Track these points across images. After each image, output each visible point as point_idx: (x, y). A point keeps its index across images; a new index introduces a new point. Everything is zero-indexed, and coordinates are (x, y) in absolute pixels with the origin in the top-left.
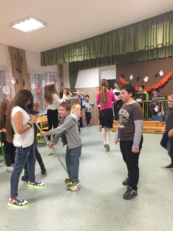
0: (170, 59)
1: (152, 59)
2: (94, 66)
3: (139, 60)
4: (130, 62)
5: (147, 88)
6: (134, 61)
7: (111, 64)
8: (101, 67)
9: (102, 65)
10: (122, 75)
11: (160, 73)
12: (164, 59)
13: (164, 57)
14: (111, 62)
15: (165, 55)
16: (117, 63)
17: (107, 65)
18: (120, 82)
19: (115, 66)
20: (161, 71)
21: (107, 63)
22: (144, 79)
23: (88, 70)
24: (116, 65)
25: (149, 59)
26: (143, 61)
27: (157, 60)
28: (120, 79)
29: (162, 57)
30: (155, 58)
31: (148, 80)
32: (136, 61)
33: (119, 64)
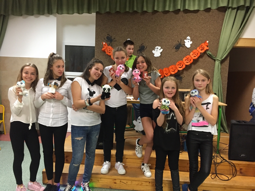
0: (207, 14)
1: (171, 11)
2: (46, 11)
3: (145, 9)
4: (127, 10)
6: (135, 9)
7: (85, 10)
8: (62, 14)
9: (65, 11)
10: (107, 37)
11: (185, 40)
12: (195, 14)
13: (196, 8)
14: (86, 7)
15: (199, 5)
16: (100, 9)
17: (75, 10)
19: (94, 15)
20: (189, 38)
23: (31, 18)
24: (97, 13)
25: (167, 9)
26: (155, 12)
27: (181, 14)
28: (104, 46)
29: (192, 9)
30: (179, 8)
31: (161, 53)
32: (140, 11)
33: (103, 12)
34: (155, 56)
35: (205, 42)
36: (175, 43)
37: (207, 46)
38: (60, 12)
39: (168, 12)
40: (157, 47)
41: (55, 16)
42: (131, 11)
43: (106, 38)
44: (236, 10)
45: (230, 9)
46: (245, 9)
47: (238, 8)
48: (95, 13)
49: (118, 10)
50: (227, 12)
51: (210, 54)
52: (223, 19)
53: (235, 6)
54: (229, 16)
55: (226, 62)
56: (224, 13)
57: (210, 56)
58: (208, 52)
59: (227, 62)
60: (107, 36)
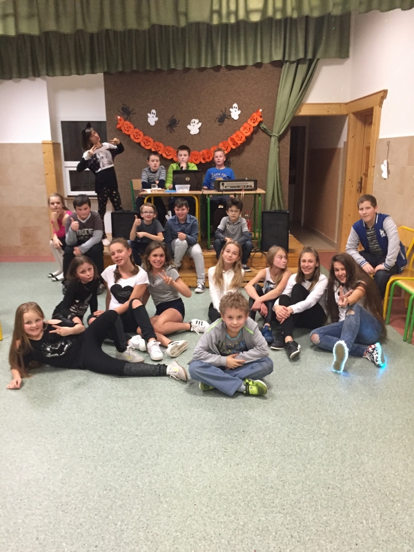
0: (257, 70)
1: (209, 67)
2: (31, 73)
3: (173, 66)
4: (148, 68)
5: (197, 152)
6: (159, 67)
7: (88, 69)
8: (54, 75)
9: (58, 71)
10: (123, 109)
11: (231, 110)
12: (242, 71)
13: (242, 63)
14: (88, 65)
15: (246, 59)
16: (108, 67)
17: (73, 71)
18: (120, 130)
19: (100, 76)
20: (235, 105)
21: (73, 63)
22: (189, 127)
23: (9, 83)
24: (105, 74)
25: (203, 66)
26: (186, 70)
27: (223, 71)
28: (119, 122)
29: (236, 64)
30: (219, 64)
31: (199, 129)
32: (165, 69)
33: (113, 71)
34: (192, 133)
35: (258, 111)
36: (218, 114)
37: (261, 117)
38: (50, 73)
39: (205, 69)
40: (193, 120)
41: (44, 79)
42: (153, 70)
43: (120, 109)
44: (295, 65)
45: (288, 63)
46: (308, 62)
47: (299, 62)
48: (102, 74)
49: (135, 68)
50: (284, 67)
51: (265, 127)
52: (280, 78)
53: (293, 59)
54: (287, 73)
55: (286, 138)
56: (279, 69)
57: (264, 131)
58: (263, 126)
59: (288, 138)
60: (122, 106)
